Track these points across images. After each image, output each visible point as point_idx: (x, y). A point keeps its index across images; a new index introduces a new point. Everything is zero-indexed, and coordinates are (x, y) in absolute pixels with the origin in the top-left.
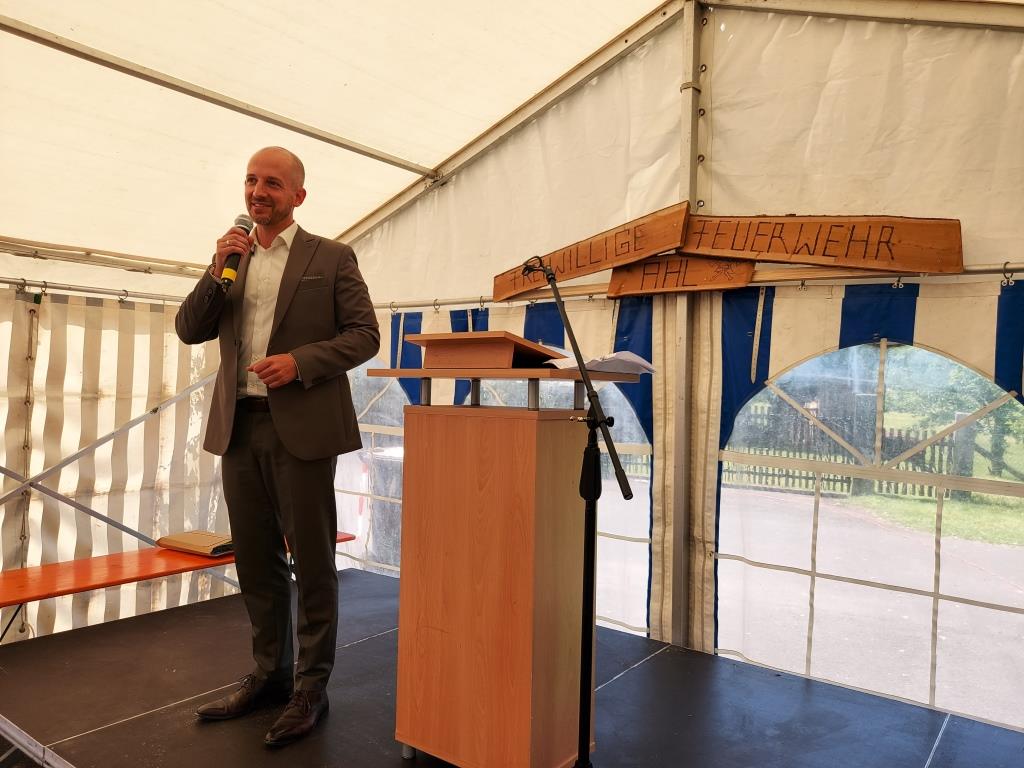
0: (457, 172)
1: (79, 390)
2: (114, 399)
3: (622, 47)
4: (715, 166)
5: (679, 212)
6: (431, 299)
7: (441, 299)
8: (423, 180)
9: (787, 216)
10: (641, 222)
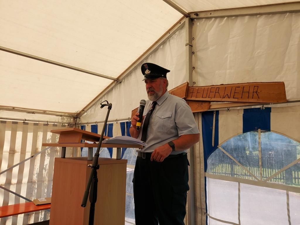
0: (124, 78)
1: (9, 150)
2: (20, 153)
3: (168, 35)
4: (199, 70)
5: (185, 86)
6: (115, 119)
7: (118, 119)
8: (114, 82)
9: (220, 85)
10: (173, 90)
